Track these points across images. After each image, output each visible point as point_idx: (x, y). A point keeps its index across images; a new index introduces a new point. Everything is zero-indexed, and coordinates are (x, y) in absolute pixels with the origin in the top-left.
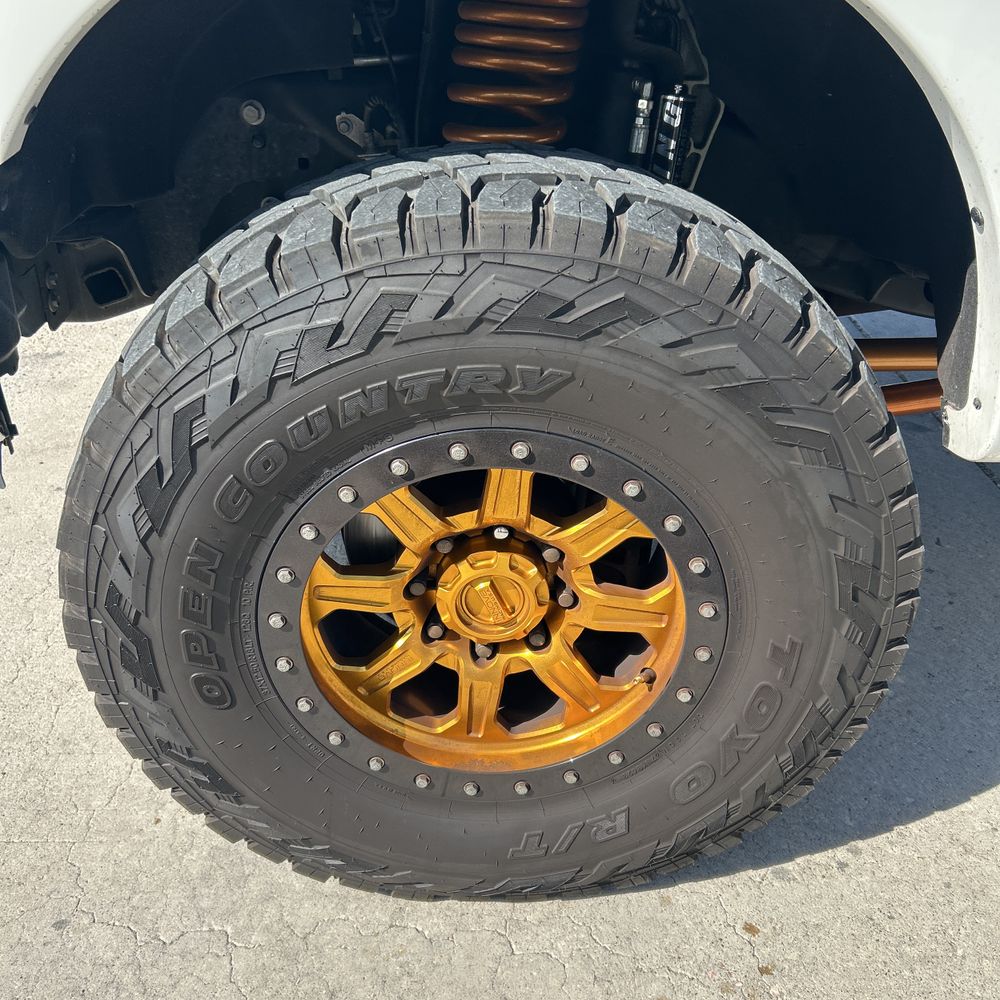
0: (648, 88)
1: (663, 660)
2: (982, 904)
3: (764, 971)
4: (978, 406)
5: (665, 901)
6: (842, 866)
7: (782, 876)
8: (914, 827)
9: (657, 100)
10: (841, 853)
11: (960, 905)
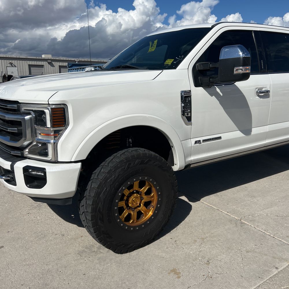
0: (128, 139)
1: (154, 204)
2: (193, 227)
3: (175, 241)
4: (176, 165)
5: (160, 240)
6: (176, 230)
7: (171, 233)
8: (181, 223)
9: (129, 140)
10: (175, 229)
11: (191, 228)
